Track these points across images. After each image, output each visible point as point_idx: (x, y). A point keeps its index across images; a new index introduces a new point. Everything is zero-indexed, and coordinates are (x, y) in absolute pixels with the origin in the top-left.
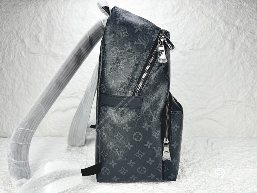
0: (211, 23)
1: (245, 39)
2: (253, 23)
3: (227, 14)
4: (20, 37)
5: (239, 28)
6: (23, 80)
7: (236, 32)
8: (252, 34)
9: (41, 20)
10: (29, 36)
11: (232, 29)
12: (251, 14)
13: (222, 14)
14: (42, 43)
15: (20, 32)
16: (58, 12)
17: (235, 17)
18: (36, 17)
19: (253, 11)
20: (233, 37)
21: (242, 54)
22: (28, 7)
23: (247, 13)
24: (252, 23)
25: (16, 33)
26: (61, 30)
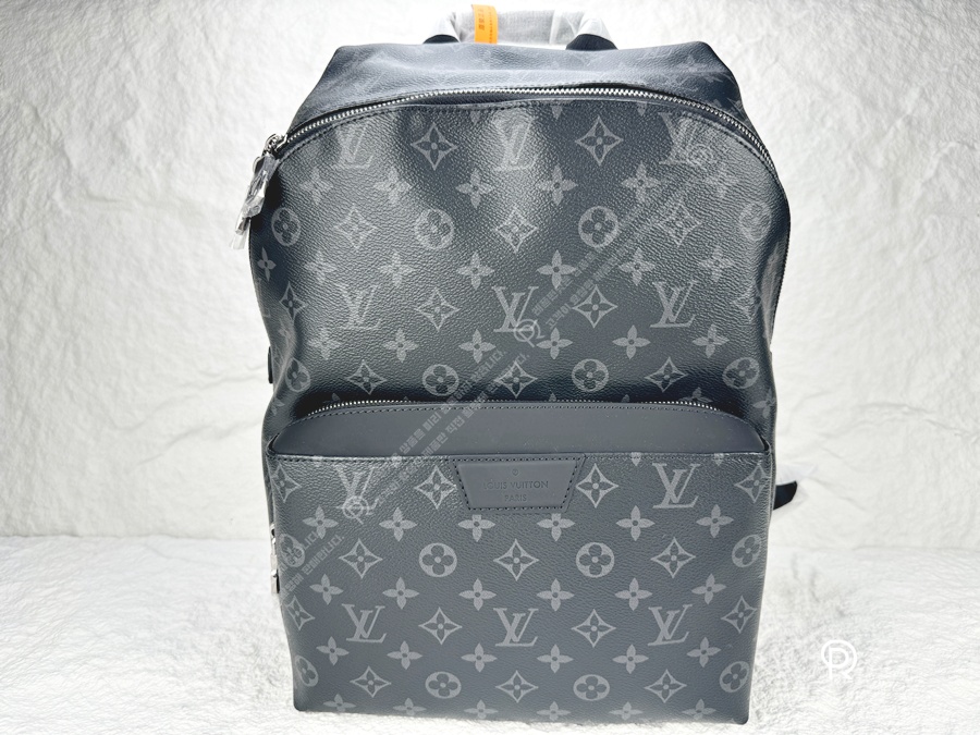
0: (809, 101)
1: (939, 165)
2: (968, 106)
3: (870, 69)
4: (49, 131)
5: (915, 123)
6: (56, 305)
7: (904, 138)
8: (966, 147)
9: (135, 69)
10: (87, 128)
11: (889, 127)
12: (960, 73)
13: (851, 68)
14: (139, 159)
15: (47, 110)
16: (207, 38)
17: (902, 82)
18: (116, 55)
19: (967, 59)
20: (892, 157)
21: (926, 223)
22: (85, 13)
23: (945, 66)
24: (963, 104)
25: (32, 117)
26: (217, 108)
